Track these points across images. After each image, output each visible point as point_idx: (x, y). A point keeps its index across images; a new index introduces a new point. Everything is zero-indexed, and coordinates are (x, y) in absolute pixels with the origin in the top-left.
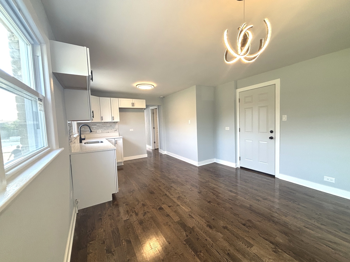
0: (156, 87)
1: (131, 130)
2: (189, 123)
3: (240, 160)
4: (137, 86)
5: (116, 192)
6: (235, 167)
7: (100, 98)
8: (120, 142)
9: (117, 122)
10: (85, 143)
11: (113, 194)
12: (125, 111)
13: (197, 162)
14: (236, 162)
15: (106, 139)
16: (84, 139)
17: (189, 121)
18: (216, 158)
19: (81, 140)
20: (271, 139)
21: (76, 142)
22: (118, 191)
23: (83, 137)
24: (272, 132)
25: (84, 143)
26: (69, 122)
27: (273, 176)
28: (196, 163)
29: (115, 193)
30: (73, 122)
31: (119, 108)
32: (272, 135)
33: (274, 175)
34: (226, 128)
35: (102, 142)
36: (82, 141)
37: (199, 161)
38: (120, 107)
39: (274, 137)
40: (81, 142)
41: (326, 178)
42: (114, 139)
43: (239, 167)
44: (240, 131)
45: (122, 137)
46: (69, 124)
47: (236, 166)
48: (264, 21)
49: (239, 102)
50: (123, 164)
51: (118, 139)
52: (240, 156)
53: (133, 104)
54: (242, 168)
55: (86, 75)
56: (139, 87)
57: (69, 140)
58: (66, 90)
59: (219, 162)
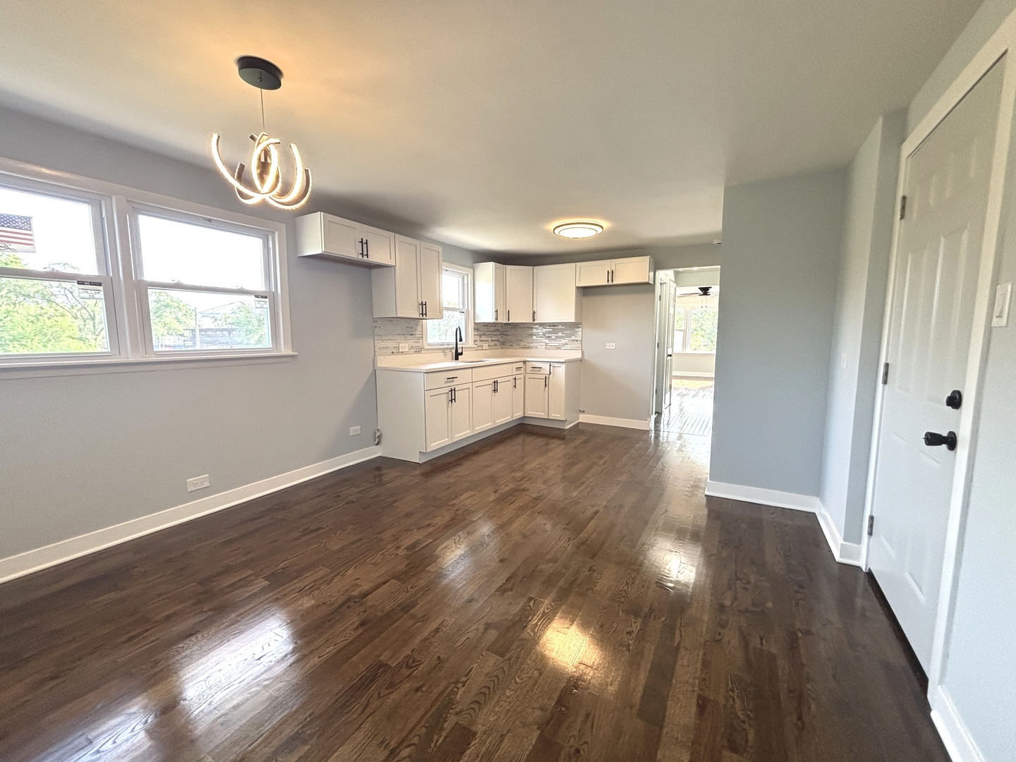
0: (607, 228)
1: (610, 346)
3: (870, 534)
4: (557, 229)
6: (838, 560)
9: (568, 323)
13: (708, 481)
24: (956, 399)
31: (577, 289)
36: (459, 356)
38: (577, 285)
42: (548, 362)
43: (865, 569)
44: (885, 381)
49: (902, 217)
50: (568, 427)
51: (555, 365)
52: (874, 515)
53: (611, 274)
54: (870, 575)
55: (320, 252)
56: (562, 234)
57: (377, 347)
58: (374, 272)
59: (823, 516)
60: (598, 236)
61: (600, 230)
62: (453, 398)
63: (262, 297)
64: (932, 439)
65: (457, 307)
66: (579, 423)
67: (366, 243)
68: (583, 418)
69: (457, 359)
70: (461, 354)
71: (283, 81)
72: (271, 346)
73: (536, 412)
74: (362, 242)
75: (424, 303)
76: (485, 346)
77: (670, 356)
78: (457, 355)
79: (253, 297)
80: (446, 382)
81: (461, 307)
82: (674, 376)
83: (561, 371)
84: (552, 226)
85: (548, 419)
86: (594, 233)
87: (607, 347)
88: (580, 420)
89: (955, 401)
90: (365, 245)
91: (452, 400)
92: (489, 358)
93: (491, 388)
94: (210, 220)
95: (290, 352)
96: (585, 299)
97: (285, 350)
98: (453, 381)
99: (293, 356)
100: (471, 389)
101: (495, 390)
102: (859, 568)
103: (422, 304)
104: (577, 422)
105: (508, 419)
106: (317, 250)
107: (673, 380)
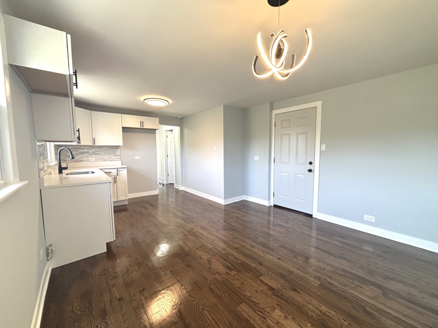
0: (171, 104)
1: (137, 158)
2: (214, 150)
3: (274, 196)
4: (145, 101)
5: (113, 240)
6: (268, 206)
7: (93, 112)
8: (124, 173)
9: (119, 146)
10: (67, 174)
11: (107, 244)
13: (224, 200)
14: (269, 199)
15: (100, 169)
16: (66, 168)
17: (215, 148)
18: (247, 195)
19: (61, 170)
20: (309, 172)
21: (53, 172)
22: (115, 239)
23: (63, 165)
24: (311, 163)
25: (65, 174)
26: (38, 144)
27: (310, 216)
28: (222, 201)
29: (111, 241)
30: (48, 143)
31: (123, 128)
32: (310, 167)
33: (312, 214)
34: (255, 157)
35: (93, 172)
36: (63, 170)
37: (225, 199)
38: (123, 126)
39: (313, 169)
40: (60, 172)
41: (366, 217)
43: (273, 205)
44: (274, 162)
45: (126, 167)
46: (38, 146)
47: (269, 204)
48: (306, 31)
49: (275, 126)
51: (120, 169)
52: (274, 192)
53: (142, 123)
54: (275, 206)
61: (167, 103)
85: (118, 201)
102: (271, 206)
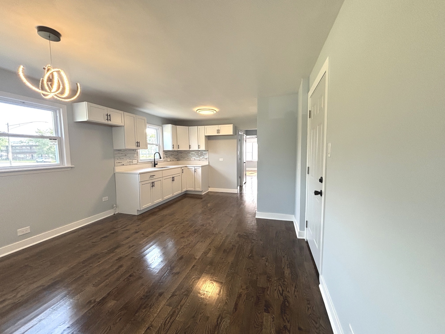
0: (218, 111)
1: (221, 160)
3: (307, 227)
4: (198, 111)
6: (298, 238)
12: (213, 139)
37: (258, 210)
38: (205, 135)
42: (194, 167)
43: (306, 240)
44: (308, 173)
47: (300, 235)
49: (310, 117)
50: (203, 194)
51: (197, 168)
52: (307, 220)
53: (218, 131)
54: (307, 242)
55: (86, 120)
56: (200, 112)
57: (115, 162)
58: (113, 128)
59: (295, 222)
60: (214, 114)
61: (215, 112)
62: (153, 185)
63: (54, 139)
64: (317, 193)
65: (154, 143)
66: (209, 192)
67: (110, 116)
68: (210, 190)
69: (155, 166)
70: (157, 164)
71: (61, 38)
72: (59, 163)
73: (190, 188)
74: (107, 115)
75: (138, 142)
76: (169, 159)
77: (245, 163)
78: (155, 165)
79: (48, 140)
80: (149, 178)
81: (156, 143)
82: (247, 170)
83: (199, 171)
84: (195, 109)
85: (195, 191)
86: (213, 113)
87: (220, 160)
88: (209, 191)
89: (321, 181)
90: (109, 117)
91: (152, 186)
92: (170, 165)
93: (171, 179)
94: (23, 103)
95: (70, 166)
96: (209, 141)
97: (66, 164)
98: (153, 177)
99: (72, 167)
100: (162, 180)
101: (173, 180)
102: (304, 239)
103: (137, 142)
104: (208, 191)
105: (179, 192)
106: (85, 119)
107: (247, 172)
